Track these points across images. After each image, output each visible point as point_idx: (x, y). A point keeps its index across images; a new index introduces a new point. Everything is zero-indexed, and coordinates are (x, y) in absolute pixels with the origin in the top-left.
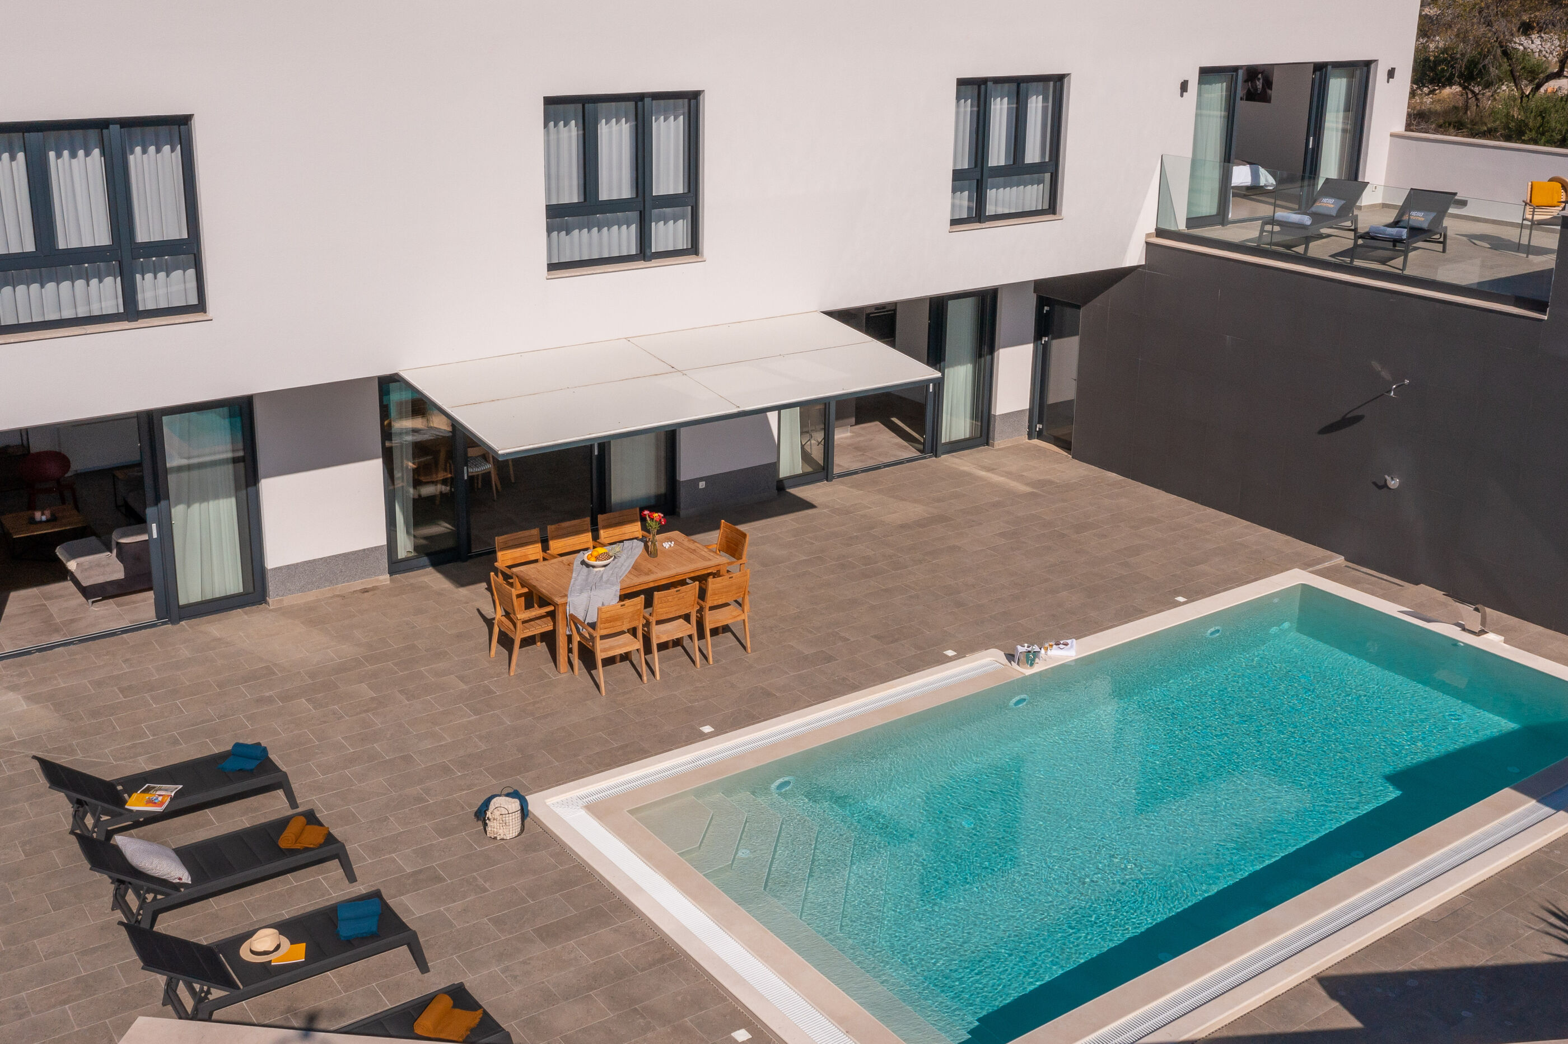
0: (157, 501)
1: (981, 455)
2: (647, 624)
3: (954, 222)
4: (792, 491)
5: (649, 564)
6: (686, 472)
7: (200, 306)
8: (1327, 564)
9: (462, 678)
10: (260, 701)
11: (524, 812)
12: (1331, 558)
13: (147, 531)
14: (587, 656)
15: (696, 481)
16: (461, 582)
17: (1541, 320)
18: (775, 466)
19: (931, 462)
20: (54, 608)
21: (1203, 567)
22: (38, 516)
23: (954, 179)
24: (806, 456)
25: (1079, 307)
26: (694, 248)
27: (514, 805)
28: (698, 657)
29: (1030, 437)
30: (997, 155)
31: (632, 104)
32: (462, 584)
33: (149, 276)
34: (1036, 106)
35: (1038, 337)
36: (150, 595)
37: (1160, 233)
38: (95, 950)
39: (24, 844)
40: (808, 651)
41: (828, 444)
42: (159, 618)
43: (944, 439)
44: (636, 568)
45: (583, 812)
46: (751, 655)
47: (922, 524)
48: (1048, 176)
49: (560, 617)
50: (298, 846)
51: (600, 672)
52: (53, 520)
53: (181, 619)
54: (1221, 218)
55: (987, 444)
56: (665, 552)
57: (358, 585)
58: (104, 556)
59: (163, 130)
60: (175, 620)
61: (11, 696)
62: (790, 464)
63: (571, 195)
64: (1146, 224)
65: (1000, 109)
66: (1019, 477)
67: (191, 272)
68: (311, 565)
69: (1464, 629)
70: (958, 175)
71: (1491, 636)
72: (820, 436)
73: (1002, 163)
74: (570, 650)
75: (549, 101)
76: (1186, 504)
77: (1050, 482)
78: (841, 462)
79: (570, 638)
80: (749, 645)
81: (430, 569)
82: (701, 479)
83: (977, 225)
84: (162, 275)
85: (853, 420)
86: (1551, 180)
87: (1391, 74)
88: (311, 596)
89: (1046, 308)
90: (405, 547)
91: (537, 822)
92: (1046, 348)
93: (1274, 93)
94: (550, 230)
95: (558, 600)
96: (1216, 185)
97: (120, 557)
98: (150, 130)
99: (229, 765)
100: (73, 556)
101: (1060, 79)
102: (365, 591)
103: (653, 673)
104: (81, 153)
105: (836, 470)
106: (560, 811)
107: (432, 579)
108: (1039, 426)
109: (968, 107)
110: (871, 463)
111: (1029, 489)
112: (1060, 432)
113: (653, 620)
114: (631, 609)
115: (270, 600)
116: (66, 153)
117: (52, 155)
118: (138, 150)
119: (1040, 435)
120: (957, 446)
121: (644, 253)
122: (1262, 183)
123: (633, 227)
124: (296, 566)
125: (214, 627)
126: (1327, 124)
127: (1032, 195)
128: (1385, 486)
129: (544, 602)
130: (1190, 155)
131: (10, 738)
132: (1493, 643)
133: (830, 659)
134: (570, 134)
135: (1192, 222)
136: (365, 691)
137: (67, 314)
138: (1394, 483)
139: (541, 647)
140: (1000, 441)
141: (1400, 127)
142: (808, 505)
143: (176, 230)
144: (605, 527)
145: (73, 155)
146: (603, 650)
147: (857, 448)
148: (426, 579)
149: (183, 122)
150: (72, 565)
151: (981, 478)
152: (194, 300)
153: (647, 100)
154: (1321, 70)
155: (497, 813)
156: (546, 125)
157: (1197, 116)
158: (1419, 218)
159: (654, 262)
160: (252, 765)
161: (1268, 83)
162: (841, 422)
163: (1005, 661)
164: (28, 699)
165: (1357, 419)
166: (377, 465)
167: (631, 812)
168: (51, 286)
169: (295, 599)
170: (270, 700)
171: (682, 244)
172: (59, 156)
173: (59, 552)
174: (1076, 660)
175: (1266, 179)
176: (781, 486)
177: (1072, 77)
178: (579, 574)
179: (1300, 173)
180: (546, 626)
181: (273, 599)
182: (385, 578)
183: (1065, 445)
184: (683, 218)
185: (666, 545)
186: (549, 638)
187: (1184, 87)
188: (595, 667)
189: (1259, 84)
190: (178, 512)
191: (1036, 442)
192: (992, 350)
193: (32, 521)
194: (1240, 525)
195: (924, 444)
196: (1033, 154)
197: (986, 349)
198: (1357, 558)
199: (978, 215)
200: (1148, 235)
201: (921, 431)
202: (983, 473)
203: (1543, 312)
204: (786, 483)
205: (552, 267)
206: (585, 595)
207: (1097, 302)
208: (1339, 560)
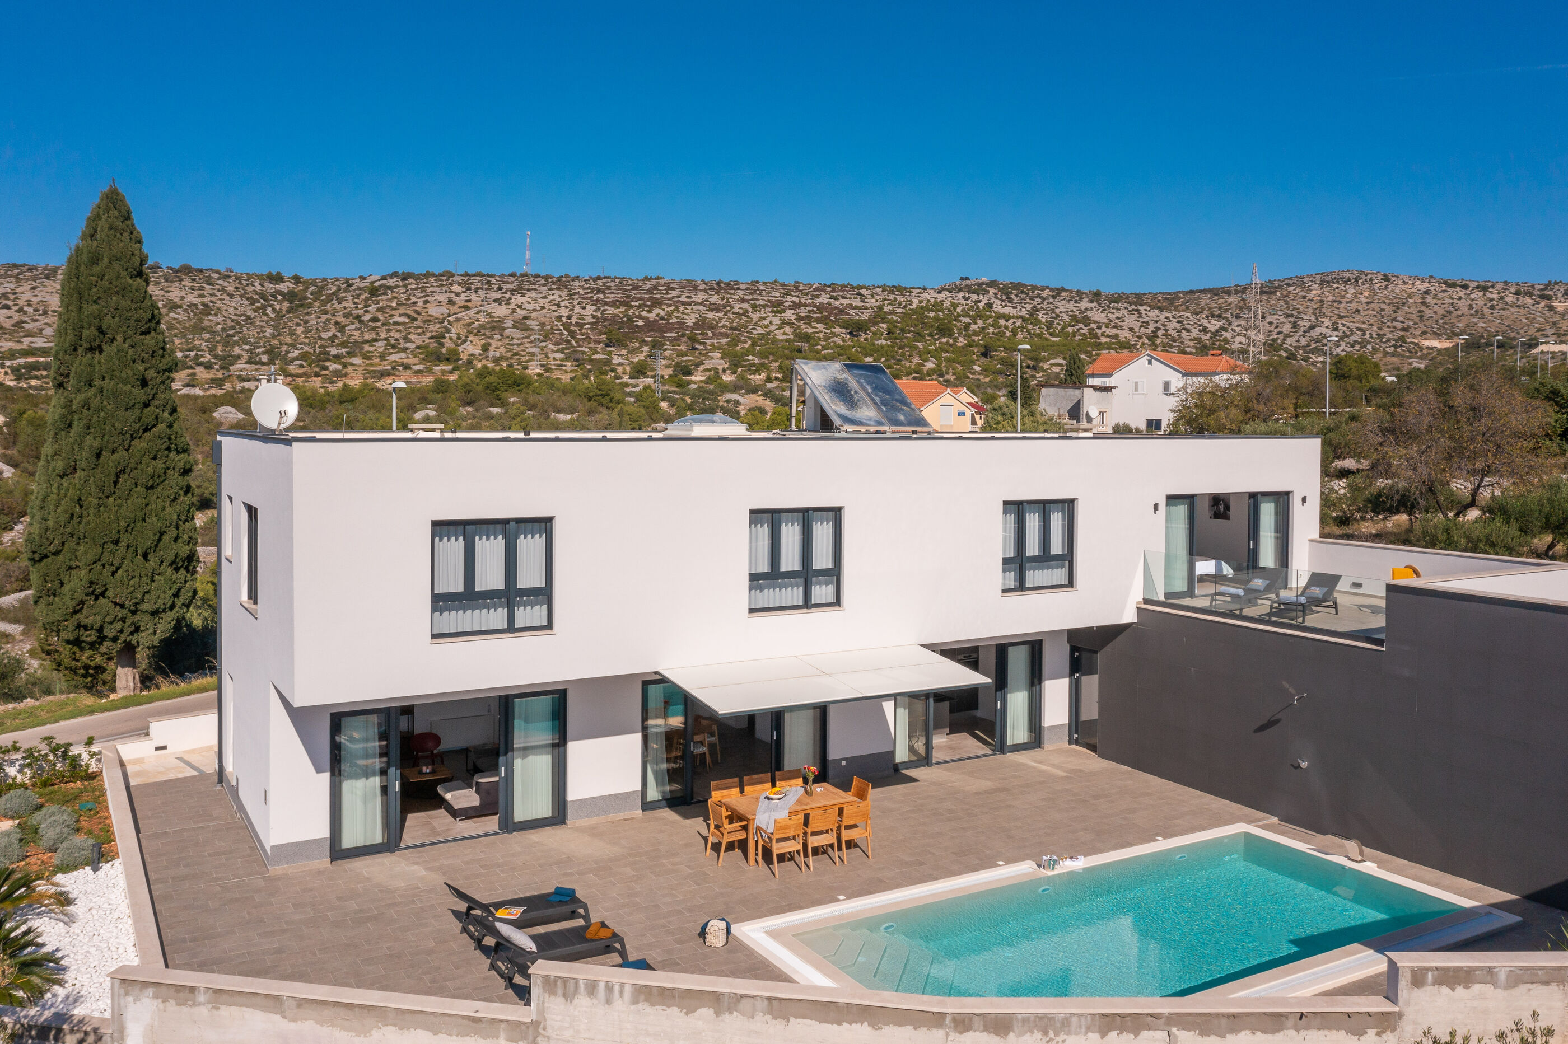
0: (506, 753)
1: (1035, 753)
2: (805, 834)
3: (1004, 591)
4: (904, 772)
5: (808, 799)
6: (833, 755)
7: (549, 626)
8: (1265, 822)
9: (689, 867)
10: (566, 874)
11: (728, 931)
12: (1268, 819)
13: (498, 774)
14: (767, 854)
15: (840, 760)
16: (686, 816)
17: (1381, 651)
18: (892, 754)
19: (1000, 757)
20: (435, 823)
21: (1178, 821)
22: (425, 769)
23: (1003, 564)
24: (912, 749)
25: (1096, 652)
26: (838, 602)
27: (723, 925)
28: (837, 860)
29: (1070, 743)
30: (1032, 548)
31: (801, 514)
32: (687, 818)
33: (522, 608)
34: (1057, 520)
35: (1072, 674)
36: (497, 817)
37: (1146, 601)
38: (481, 988)
39: (434, 939)
40: (907, 859)
41: (928, 745)
42: (500, 829)
43: (1009, 742)
44: (799, 802)
45: (764, 935)
46: (871, 861)
47: (990, 792)
48: (1067, 562)
49: (750, 828)
50: (596, 937)
51: (776, 866)
52: (433, 772)
53: (515, 830)
54: (1190, 593)
55: (1040, 747)
56: (817, 794)
57: (622, 815)
58: (467, 791)
59: (536, 525)
60: (509, 832)
61: (416, 867)
62: (902, 755)
63: (764, 567)
64: (1136, 596)
65: (1033, 522)
66: (1058, 767)
67: (545, 607)
68: (594, 800)
69: (1350, 859)
70: (1006, 561)
71: (1368, 864)
72: (923, 740)
73: (1036, 554)
74: (757, 854)
75: (752, 512)
76: (1173, 785)
77: (1080, 771)
78: (937, 755)
79: (757, 842)
80: (870, 854)
81: (667, 809)
82: (843, 759)
83: (1020, 593)
84: (528, 608)
85: (947, 730)
86: (1406, 567)
87: (1304, 500)
88: (593, 821)
89: (1076, 654)
90: (653, 794)
91: (736, 939)
92: (1078, 681)
93: (1232, 513)
94: (750, 589)
95: (750, 817)
96: (1185, 574)
97: (477, 792)
98: (529, 525)
99: (552, 898)
100: (449, 791)
101: (1071, 502)
102: (627, 820)
103: (809, 867)
104: (492, 537)
105: (934, 760)
106: (749, 933)
107: (669, 815)
108: (1076, 736)
109: (1011, 518)
110: (959, 757)
111: (1065, 774)
112: (1091, 742)
113: (809, 831)
114: (795, 822)
115: (568, 822)
116: (484, 537)
117: (477, 538)
118: (522, 536)
119: (1077, 742)
120: (1017, 748)
121: (807, 604)
122: (1225, 573)
123: (801, 589)
124: (586, 800)
125: (534, 836)
126: (1261, 533)
127: (1058, 575)
128: (1299, 766)
129: (740, 818)
130: (1163, 550)
131: (418, 888)
132: (1369, 867)
133: (922, 864)
134: (764, 531)
135: (1168, 595)
136: (629, 871)
137: (476, 628)
138: (1304, 765)
139: (738, 852)
140: (1048, 745)
141: (1316, 535)
142: (914, 780)
143: (539, 582)
144: (780, 780)
145: (488, 539)
146: (777, 849)
147: (950, 748)
148: (665, 814)
149: (550, 520)
150: (448, 796)
151: (1034, 767)
152: (545, 623)
153: (810, 512)
154: (1255, 498)
155: (712, 929)
156: (750, 526)
157: (1167, 527)
158: (1317, 591)
159: (813, 610)
160: (567, 899)
161: (1227, 508)
162: (939, 731)
163: (1036, 867)
164: (426, 869)
165: (1278, 721)
166: (638, 736)
167: (793, 936)
168: (469, 612)
169: (582, 822)
170: (571, 874)
171: (831, 599)
172: (480, 539)
173: (440, 790)
174: (1084, 869)
175: (1227, 570)
176: (896, 768)
177: (1079, 500)
178: (763, 803)
179: (1245, 564)
180: (742, 835)
181: (569, 821)
182: (639, 812)
183: (1093, 748)
184: (831, 583)
185: (819, 790)
186: (743, 845)
187: (1156, 507)
188: (772, 863)
189: (1222, 508)
190: (518, 763)
191: (1074, 746)
192: (1040, 682)
193: (421, 773)
194: (1208, 798)
195: (995, 746)
196: (1057, 547)
197: (1036, 681)
198: (1286, 819)
199: (1021, 586)
200: (1138, 603)
201: (992, 737)
202: (1035, 764)
203: (1382, 646)
204: (900, 767)
205: (752, 611)
206: (767, 814)
207: (1108, 648)
208: (1275, 820)
